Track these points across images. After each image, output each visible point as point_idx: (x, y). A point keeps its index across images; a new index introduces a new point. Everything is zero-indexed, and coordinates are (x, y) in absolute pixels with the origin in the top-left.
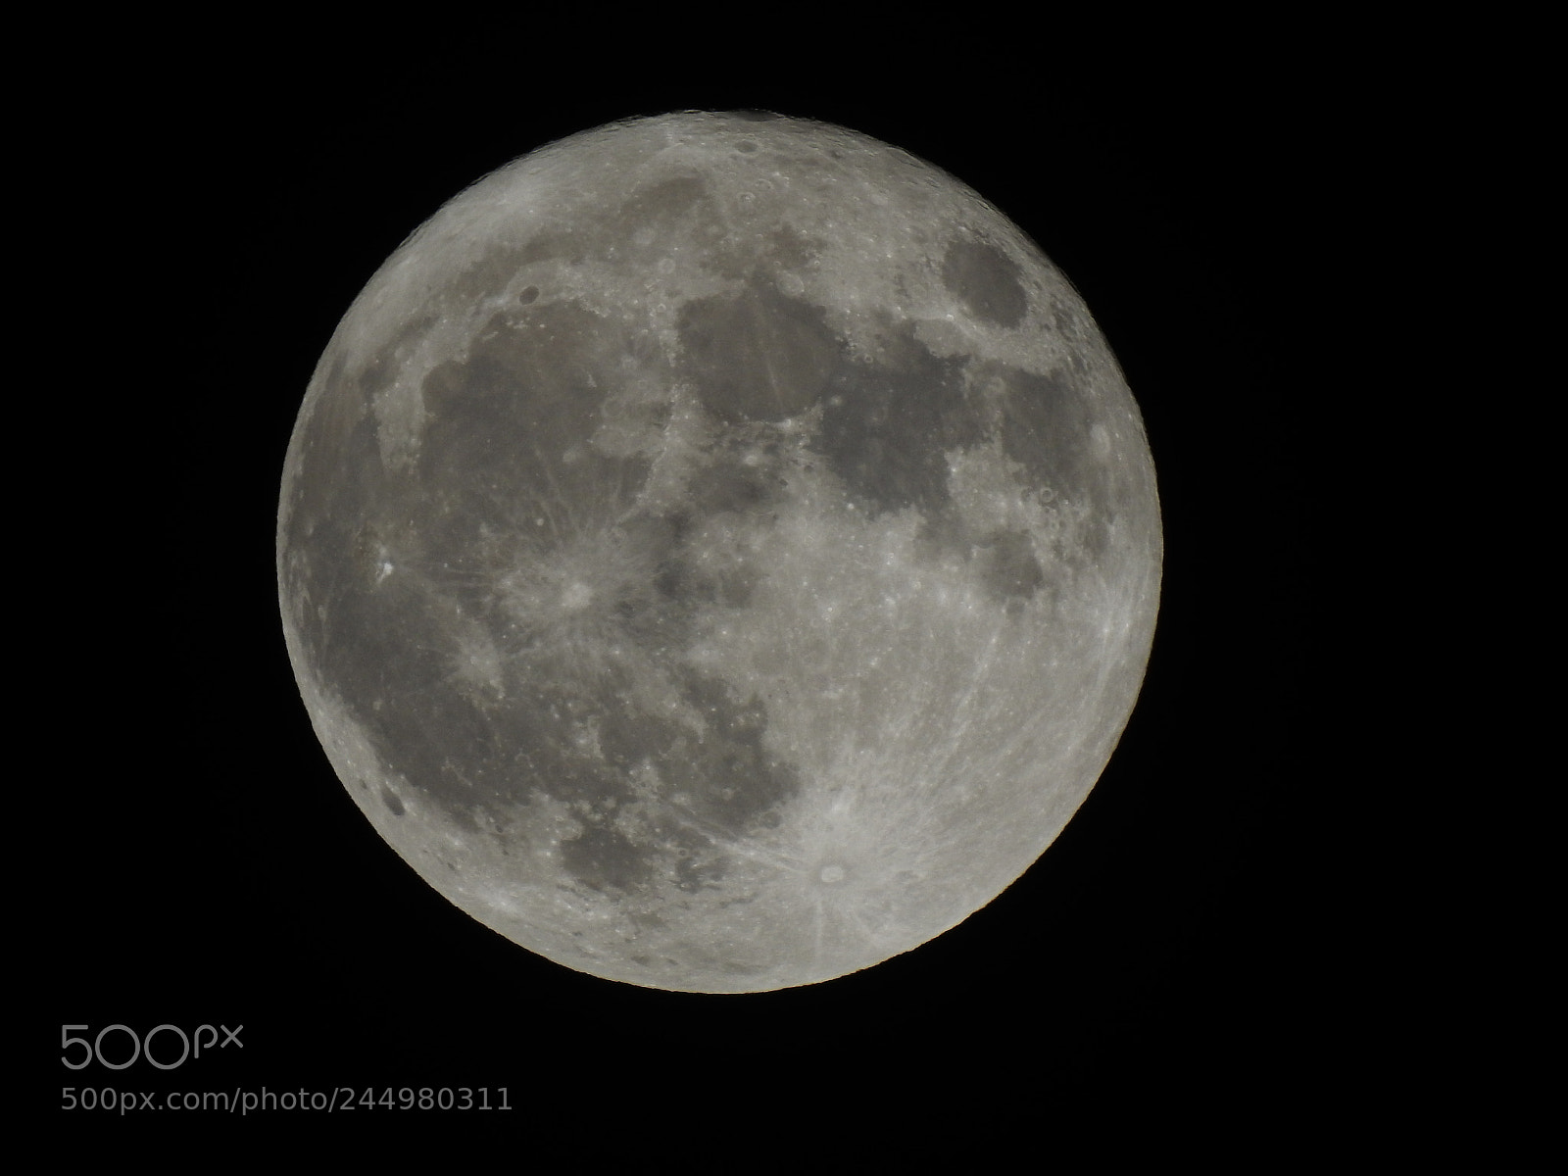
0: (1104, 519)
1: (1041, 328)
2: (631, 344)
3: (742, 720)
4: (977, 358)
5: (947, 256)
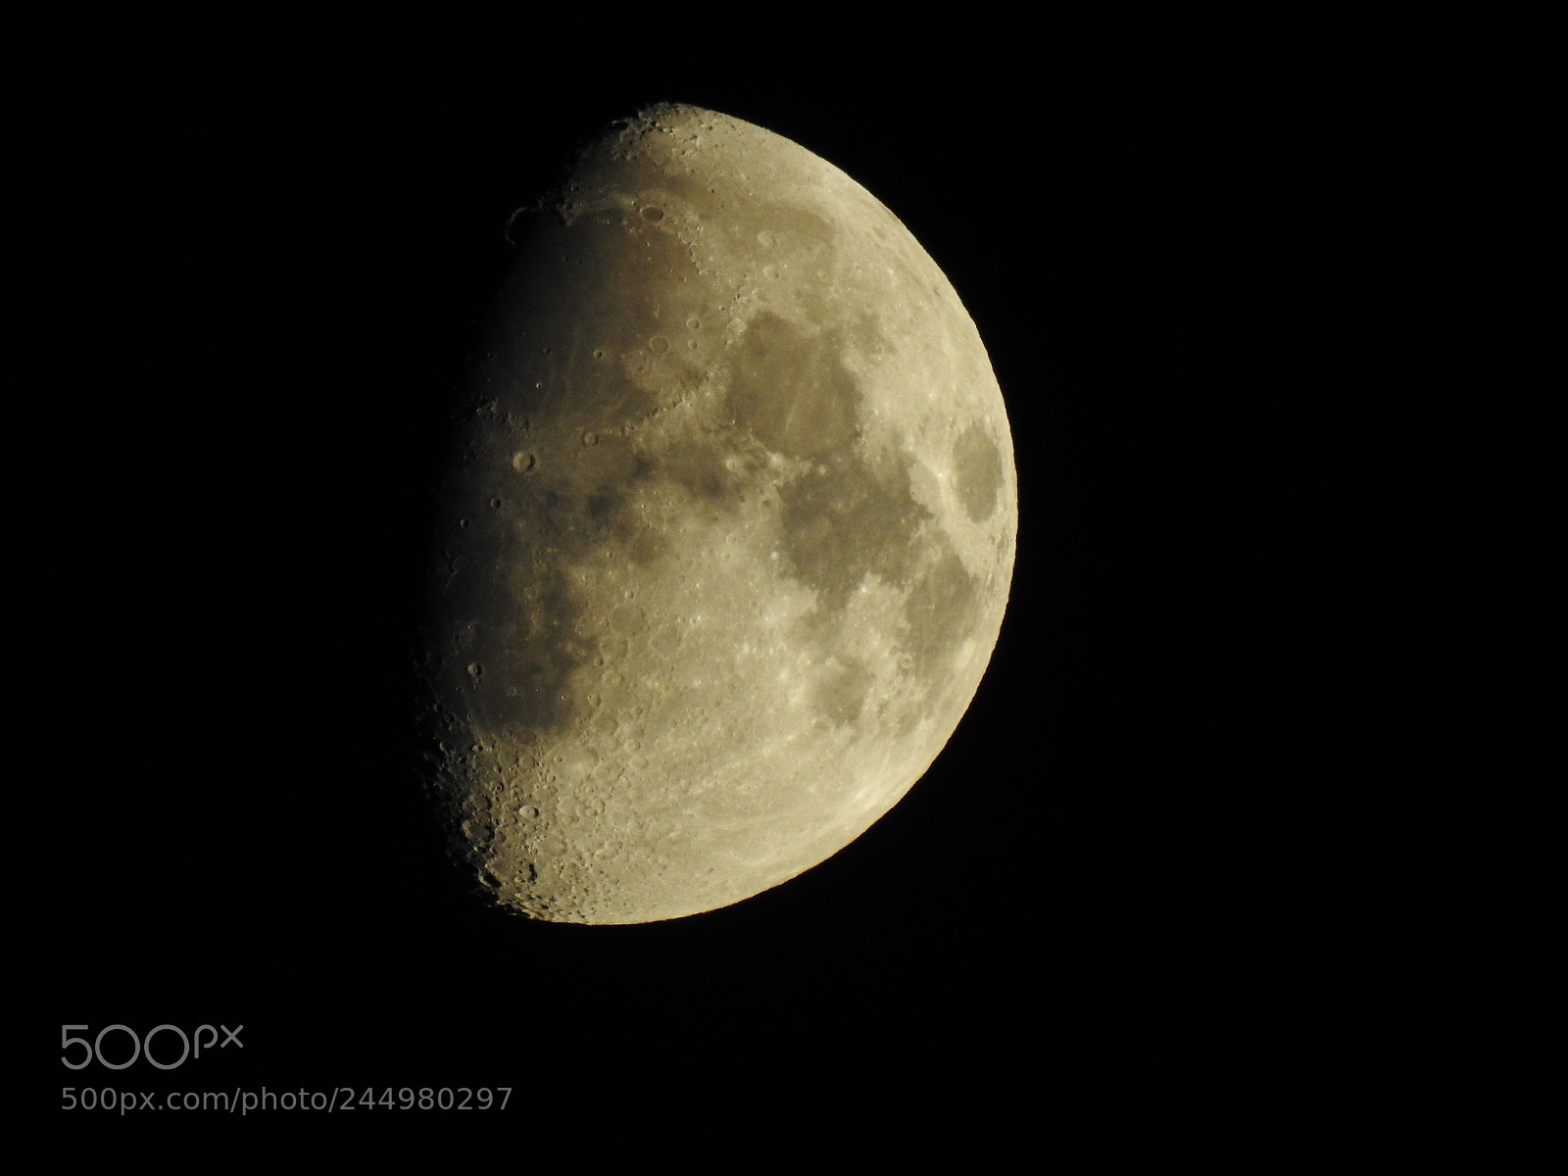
0: (924, 712)
1: (991, 538)
3: (569, 647)
4: (937, 522)
5: (967, 431)
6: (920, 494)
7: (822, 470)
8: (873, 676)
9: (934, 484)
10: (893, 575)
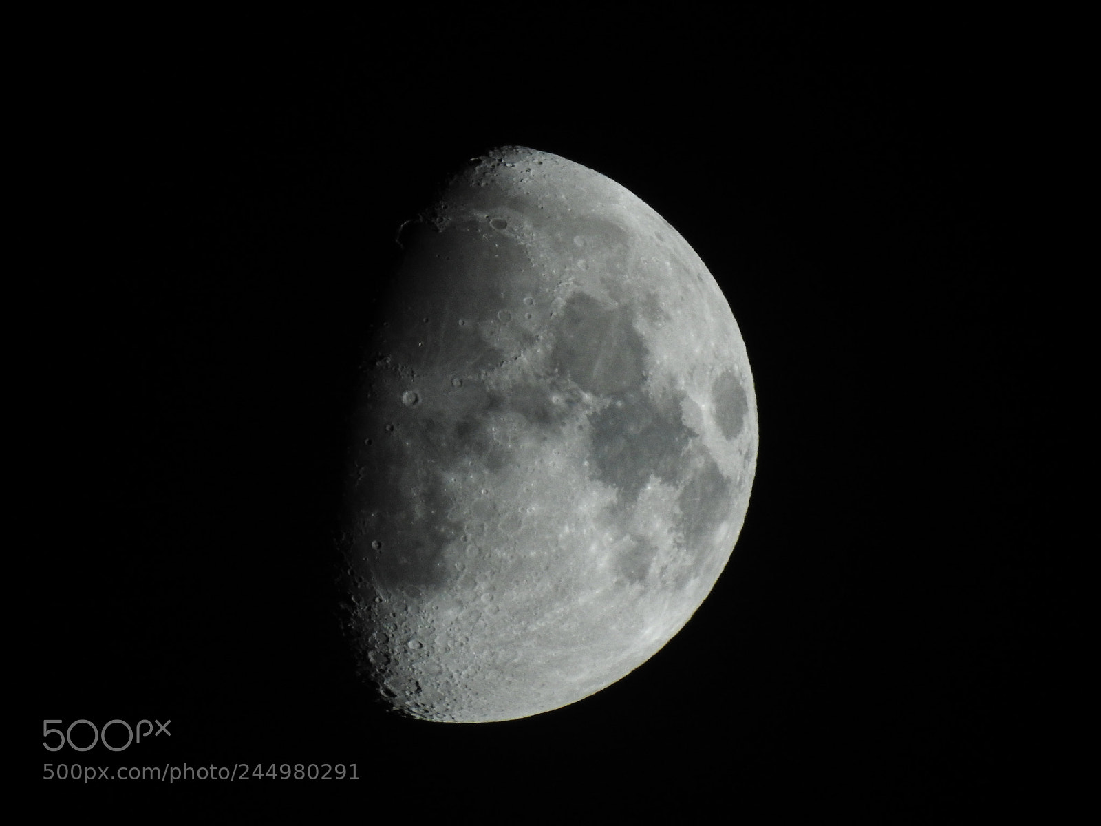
0: (693, 573)
3: (443, 529)
4: (701, 440)
5: (722, 375)
6: (688, 421)
7: (619, 404)
8: (656, 548)
9: (698, 413)
10: (670, 477)
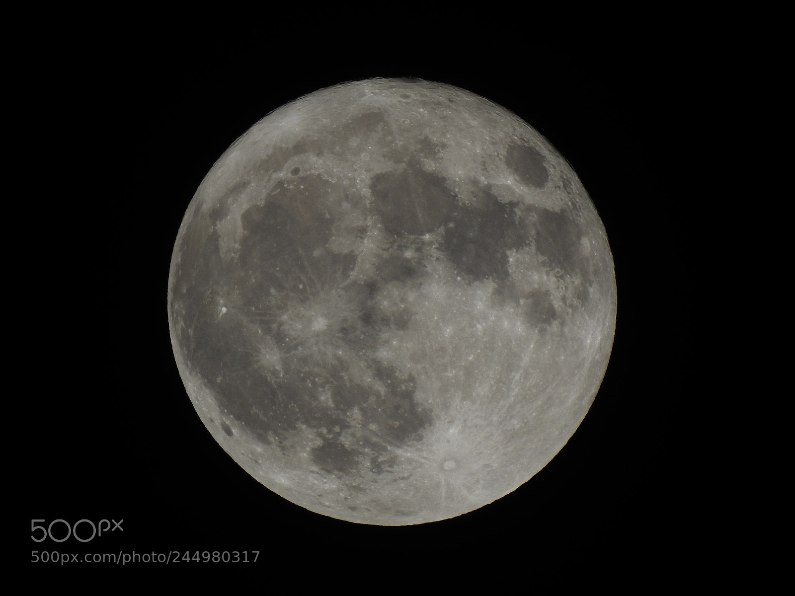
0: (587, 285)
1: (556, 187)
2: (347, 196)
3: (403, 387)
4: (524, 204)
5: (508, 152)
6: (505, 199)
7: (451, 225)
8: (547, 291)
9: (509, 188)
